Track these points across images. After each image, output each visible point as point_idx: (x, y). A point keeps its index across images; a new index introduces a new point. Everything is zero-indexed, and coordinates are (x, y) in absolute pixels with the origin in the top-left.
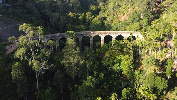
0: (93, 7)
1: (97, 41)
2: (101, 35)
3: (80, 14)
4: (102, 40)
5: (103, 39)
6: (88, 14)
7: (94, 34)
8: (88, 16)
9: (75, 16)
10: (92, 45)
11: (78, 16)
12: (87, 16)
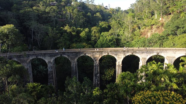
0: (103, 23)
1: (109, 68)
2: (116, 55)
3: (82, 29)
4: (119, 66)
5: (121, 63)
6: (94, 29)
7: (102, 52)
8: (95, 32)
9: (74, 32)
10: (98, 75)
11: (79, 32)
12: (93, 32)
